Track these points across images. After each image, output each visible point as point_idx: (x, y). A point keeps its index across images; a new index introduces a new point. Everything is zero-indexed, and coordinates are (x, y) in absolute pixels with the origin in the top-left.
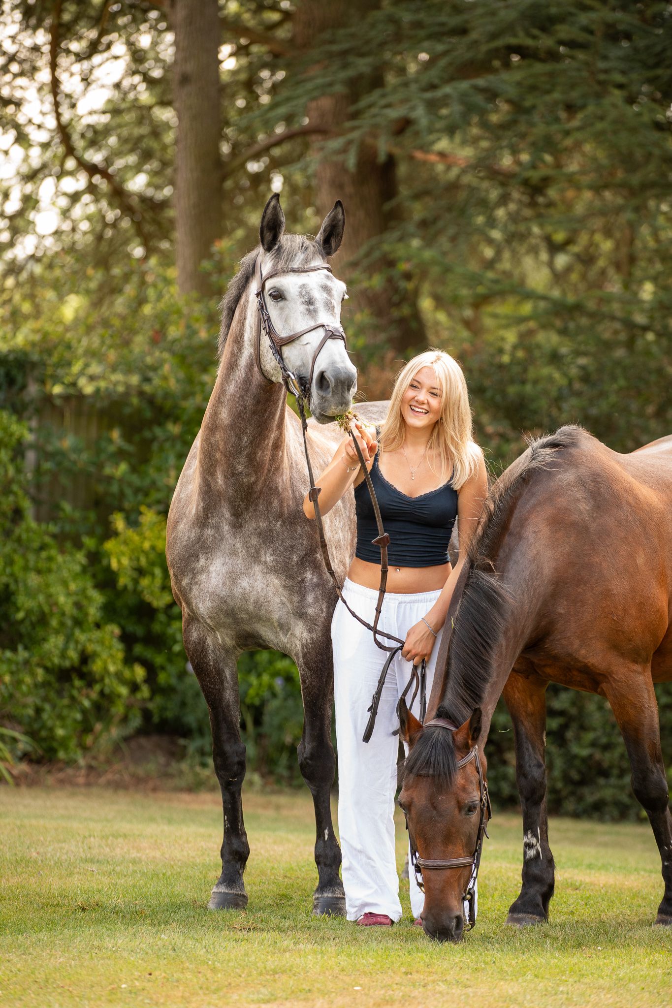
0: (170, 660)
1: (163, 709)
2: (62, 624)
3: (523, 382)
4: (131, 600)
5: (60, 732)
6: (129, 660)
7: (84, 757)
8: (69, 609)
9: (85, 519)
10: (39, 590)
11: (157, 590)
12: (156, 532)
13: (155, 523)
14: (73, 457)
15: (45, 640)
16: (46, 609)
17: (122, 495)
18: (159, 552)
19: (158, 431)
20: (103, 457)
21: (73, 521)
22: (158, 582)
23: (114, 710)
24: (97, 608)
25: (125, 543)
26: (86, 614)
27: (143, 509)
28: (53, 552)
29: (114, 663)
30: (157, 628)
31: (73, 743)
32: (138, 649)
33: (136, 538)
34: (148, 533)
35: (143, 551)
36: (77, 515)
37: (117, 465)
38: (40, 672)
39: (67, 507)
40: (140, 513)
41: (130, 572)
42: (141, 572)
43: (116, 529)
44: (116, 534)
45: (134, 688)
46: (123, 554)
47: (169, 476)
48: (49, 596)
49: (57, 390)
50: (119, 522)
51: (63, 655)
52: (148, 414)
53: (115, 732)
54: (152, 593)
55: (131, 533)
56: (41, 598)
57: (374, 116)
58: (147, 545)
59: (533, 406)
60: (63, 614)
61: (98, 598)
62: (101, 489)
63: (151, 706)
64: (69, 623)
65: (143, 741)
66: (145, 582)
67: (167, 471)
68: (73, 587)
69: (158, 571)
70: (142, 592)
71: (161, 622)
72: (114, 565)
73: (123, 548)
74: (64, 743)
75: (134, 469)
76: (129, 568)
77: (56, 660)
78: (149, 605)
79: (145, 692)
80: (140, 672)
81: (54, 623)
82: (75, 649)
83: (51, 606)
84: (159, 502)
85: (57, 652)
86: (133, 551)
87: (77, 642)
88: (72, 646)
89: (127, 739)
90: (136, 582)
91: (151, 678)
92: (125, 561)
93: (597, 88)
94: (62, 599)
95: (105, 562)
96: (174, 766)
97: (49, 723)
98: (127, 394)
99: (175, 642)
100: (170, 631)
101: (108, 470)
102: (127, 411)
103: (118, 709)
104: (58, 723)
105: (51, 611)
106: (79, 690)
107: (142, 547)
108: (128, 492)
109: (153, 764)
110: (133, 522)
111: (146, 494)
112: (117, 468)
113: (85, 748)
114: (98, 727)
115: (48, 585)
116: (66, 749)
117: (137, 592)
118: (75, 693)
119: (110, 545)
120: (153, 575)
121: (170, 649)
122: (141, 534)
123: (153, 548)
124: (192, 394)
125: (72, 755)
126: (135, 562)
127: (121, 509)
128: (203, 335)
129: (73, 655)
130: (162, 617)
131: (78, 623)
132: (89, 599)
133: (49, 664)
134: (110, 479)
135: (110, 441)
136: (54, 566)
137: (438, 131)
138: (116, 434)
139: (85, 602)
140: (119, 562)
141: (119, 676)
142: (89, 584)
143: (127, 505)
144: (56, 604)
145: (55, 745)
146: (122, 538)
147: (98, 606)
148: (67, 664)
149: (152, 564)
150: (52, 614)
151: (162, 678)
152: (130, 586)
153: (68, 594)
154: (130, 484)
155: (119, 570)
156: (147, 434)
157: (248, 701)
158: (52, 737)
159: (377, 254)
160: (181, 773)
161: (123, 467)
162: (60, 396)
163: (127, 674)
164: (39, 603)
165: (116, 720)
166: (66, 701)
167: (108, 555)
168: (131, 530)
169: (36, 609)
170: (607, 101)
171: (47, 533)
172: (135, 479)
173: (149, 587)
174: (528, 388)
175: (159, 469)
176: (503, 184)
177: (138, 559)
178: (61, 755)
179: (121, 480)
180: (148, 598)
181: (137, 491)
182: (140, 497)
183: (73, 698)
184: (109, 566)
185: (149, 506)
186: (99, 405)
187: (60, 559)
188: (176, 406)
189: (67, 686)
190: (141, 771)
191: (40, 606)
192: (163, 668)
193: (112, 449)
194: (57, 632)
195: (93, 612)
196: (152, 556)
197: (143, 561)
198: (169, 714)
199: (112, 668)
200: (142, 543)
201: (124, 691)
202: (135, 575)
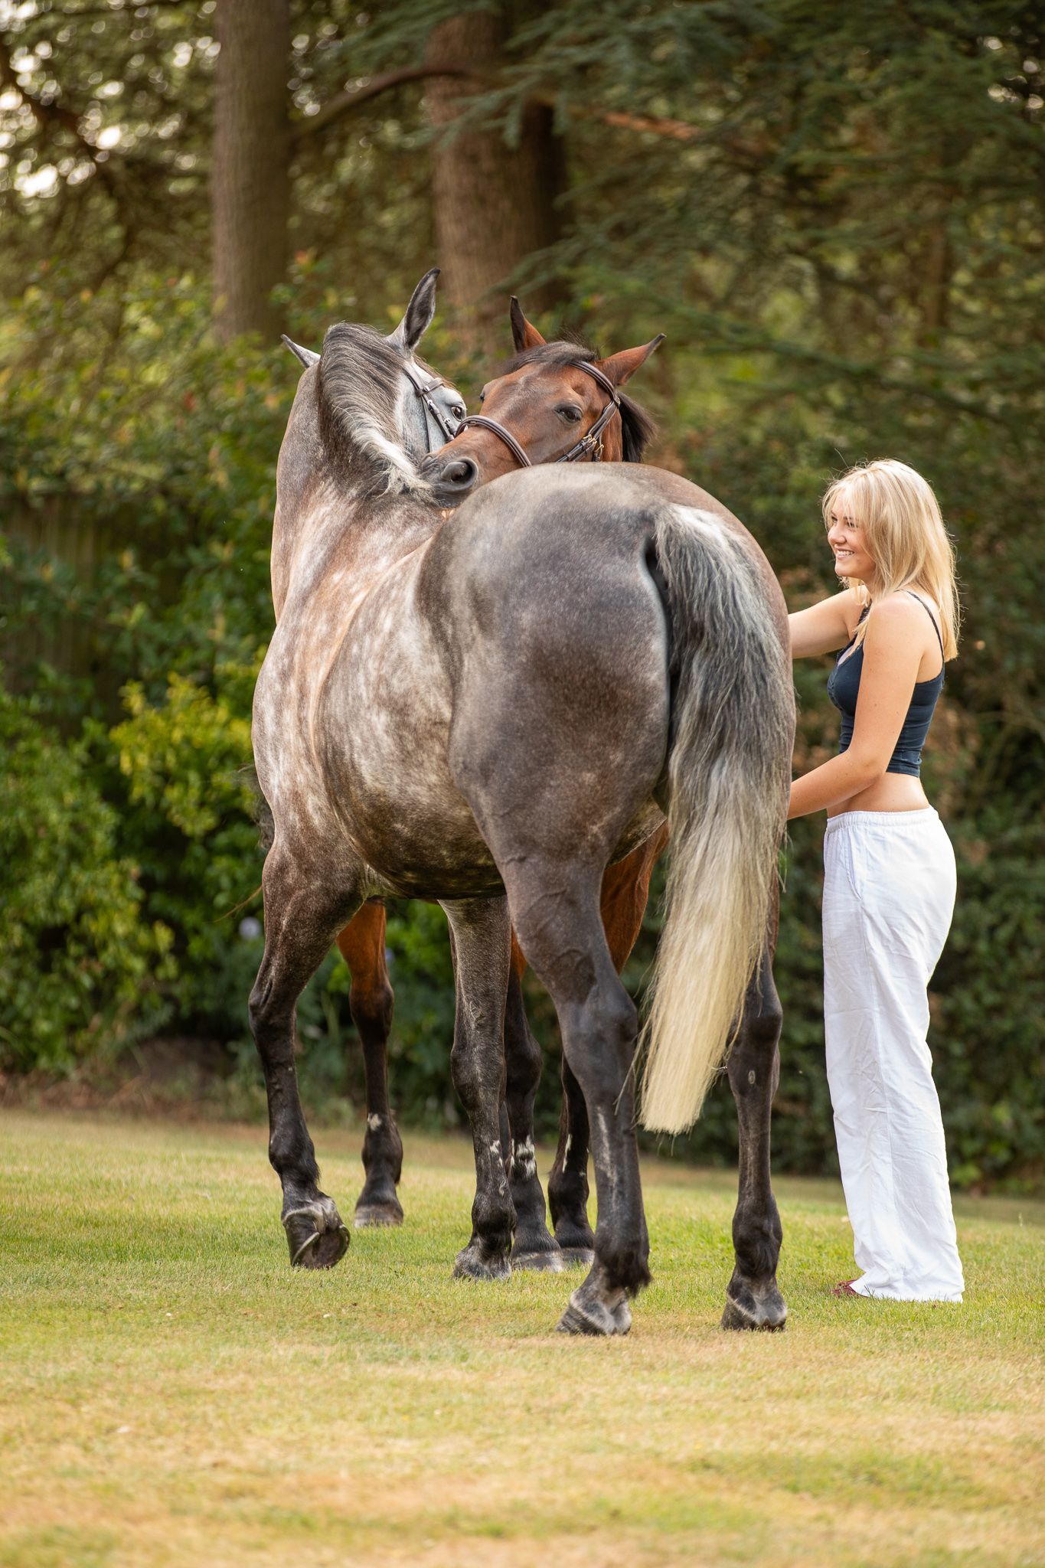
0: (208, 919)
1: (197, 997)
2: (53, 857)
3: (782, 493)
4: (152, 823)
5: (43, 1027)
6: (147, 917)
7: (79, 1067)
8: (63, 833)
9: (77, 691)
10: (17, 802)
11: (192, 808)
12: (193, 715)
13: (192, 701)
14: (63, 592)
15: (23, 880)
16: (29, 831)
17: (137, 655)
18: (197, 746)
19: (195, 555)
20: (108, 593)
21: (57, 694)
22: (194, 793)
23: (120, 995)
24: (106, 833)
25: (144, 730)
26: (90, 842)
27: (173, 677)
28: (37, 743)
29: (124, 921)
30: (189, 867)
31: (61, 1044)
32: (158, 901)
33: (161, 723)
34: (180, 717)
35: (171, 745)
36: (66, 684)
37: (130, 607)
38: (17, 931)
39: (50, 671)
40: (168, 685)
41: (149, 777)
42: (167, 777)
43: (130, 709)
44: (128, 716)
45: (154, 960)
46: (140, 748)
47: (213, 626)
48: (33, 812)
49: (36, 484)
50: (135, 699)
51: (52, 906)
52: (181, 527)
53: (122, 1032)
54: (184, 812)
55: (152, 715)
56: (21, 814)
57: (550, 58)
58: (177, 735)
59: (797, 532)
60: (54, 840)
61: (108, 816)
62: (102, 644)
63: (177, 990)
64: (63, 854)
65: (162, 1047)
66: (173, 794)
67: (211, 617)
68: (70, 798)
69: (193, 777)
70: (169, 809)
71: (197, 859)
72: (126, 765)
73: (140, 739)
74: (47, 1043)
75: (156, 616)
76: (149, 771)
77: (42, 913)
78: (179, 830)
79: (170, 967)
80: (164, 936)
81: (40, 853)
82: (72, 895)
83: (36, 828)
84: (195, 667)
85: (42, 900)
86: (156, 743)
87: (74, 886)
88: (66, 890)
89: (142, 1042)
90: (159, 793)
91: (179, 949)
92: (143, 760)
93: (912, 26)
94: (54, 817)
95: (111, 760)
96: (217, 1085)
97: (27, 1012)
98: (146, 494)
99: (219, 890)
100: (212, 872)
101: (115, 617)
102: (147, 520)
103: (128, 994)
104: (41, 1012)
105: (36, 834)
106: (78, 959)
107: (170, 739)
108: (149, 652)
109: (184, 1082)
110: (156, 698)
111: (177, 655)
112: (130, 615)
113: (78, 1055)
114: (96, 1021)
115: (31, 796)
116: (51, 1053)
117: (159, 810)
118: (70, 965)
119: (120, 734)
120: (186, 783)
121: (210, 902)
122: (168, 718)
123: (187, 740)
124: (253, 496)
125: (59, 1064)
126: (159, 762)
127: (138, 678)
128: (272, 403)
129: (67, 904)
130: (198, 851)
131: (76, 855)
132: (96, 819)
133: (31, 919)
134: (117, 630)
135: (119, 568)
136: (37, 765)
137: (651, 84)
138: (128, 559)
139: (87, 823)
140: (133, 761)
141: (130, 941)
142: (94, 794)
143: (145, 671)
144: (44, 824)
145: (34, 1046)
146: (138, 722)
147: (109, 829)
148: (59, 918)
149: (185, 765)
150: (37, 840)
151: (195, 947)
152: (150, 800)
153: (62, 810)
154: (150, 639)
155: (133, 774)
156: (175, 559)
157: (331, 986)
158: (28, 1035)
159: (543, 277)
160: (228, 1098)
161: (139, 611)
162: (38, 494)
163: (143, 938)
164: (18, 821)
165: (123, 1011)
166: (55, 978)
167: (116, 749)
168: (154, 711)
169: (13, 832)
170: (925, 49)
171: (26, 713)
172: (160, 632)
173: (180, 801)
174: (789, 503)
175: (197, 617)
176: (752, 172)
177: (163, 758)
178: (43, 1062)
179: (135, 632)
180: (177, 818)
181: (162, 649)
182: (166, 658)
183: (65, 974)
184: (118, 765)
185: (182, 674)
186: (101, 510)
187: (46, 753)
188: (225, 515)
189: (57, 953)
190: (168, 1094)
191: (19, 827)
192: (197, 931)
193: (121, 580)
194: (45, 868)
195: (102, 840)
196: (186, 752)
197: (171, 760)
198: (208, 1005)
199: (120, 929)
200: (170, 732)
201: (138, 965)
202: (158, 781)
